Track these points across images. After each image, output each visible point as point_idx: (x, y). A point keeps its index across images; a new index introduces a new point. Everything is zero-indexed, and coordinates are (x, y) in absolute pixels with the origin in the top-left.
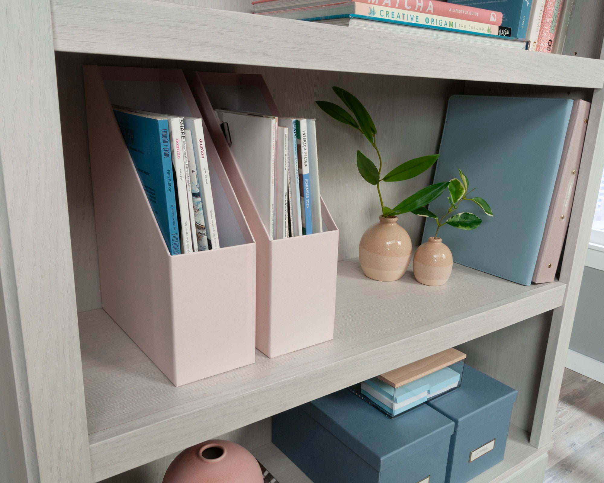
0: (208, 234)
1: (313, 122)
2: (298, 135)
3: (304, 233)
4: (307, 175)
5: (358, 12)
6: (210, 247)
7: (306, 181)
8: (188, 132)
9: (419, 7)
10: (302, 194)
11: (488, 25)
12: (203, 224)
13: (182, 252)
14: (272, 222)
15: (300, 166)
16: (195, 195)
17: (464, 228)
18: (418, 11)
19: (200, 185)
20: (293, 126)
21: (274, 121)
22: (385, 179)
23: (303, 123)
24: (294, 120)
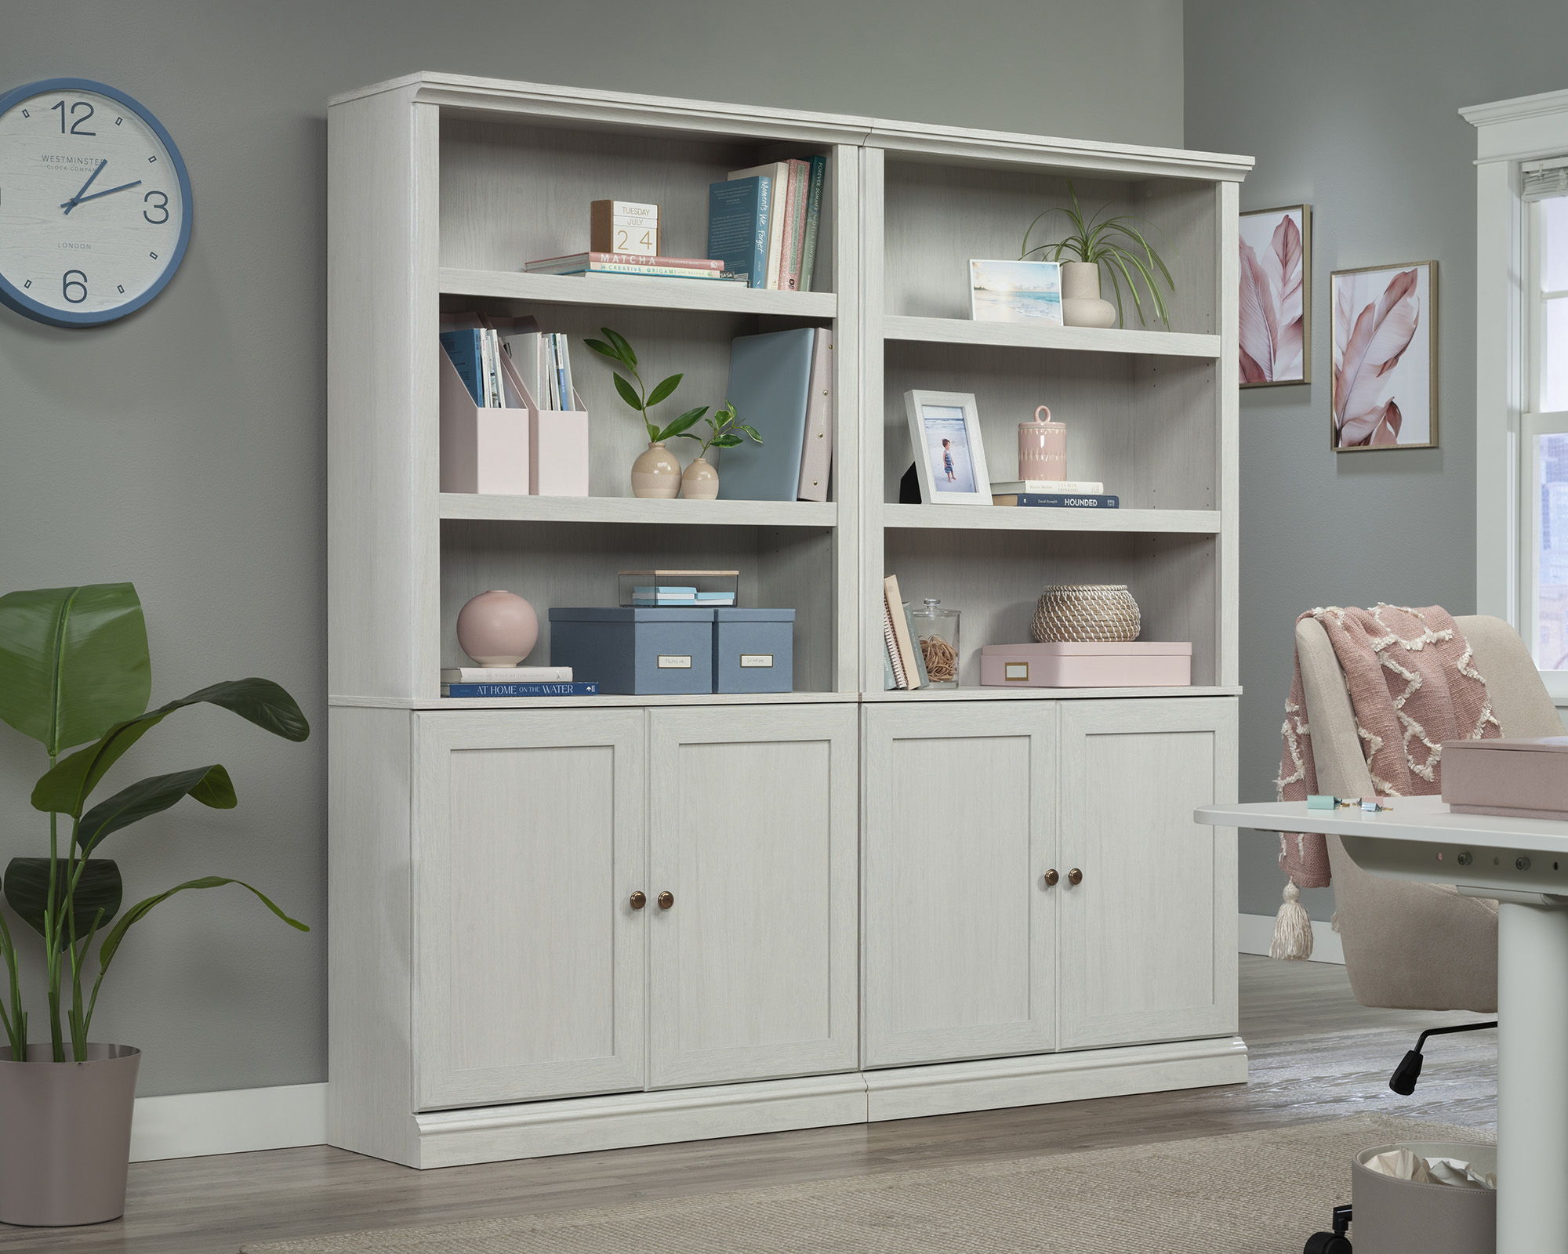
0: (499, 399)
1: (565, 336)
2: (555, 344)
3: (562, 410)
4: (563, 370)
5: (592, 268)
6: (500, 407)
7: (562, 374)
8: (489, 337)
9: (642, 262)
10: (559, 383)
11: (708, 271)
12: (496, 392)
13: (484, 406)
14: (539, 400)
15: (557, 364)
16: (492, 374)
17: (724, 447)
18: (642, 264)
19: (495, 369)
20: (552, 338)
21: (539, 334)
22: (648, 405)
23: (558, 335)
24: (552, 334)
